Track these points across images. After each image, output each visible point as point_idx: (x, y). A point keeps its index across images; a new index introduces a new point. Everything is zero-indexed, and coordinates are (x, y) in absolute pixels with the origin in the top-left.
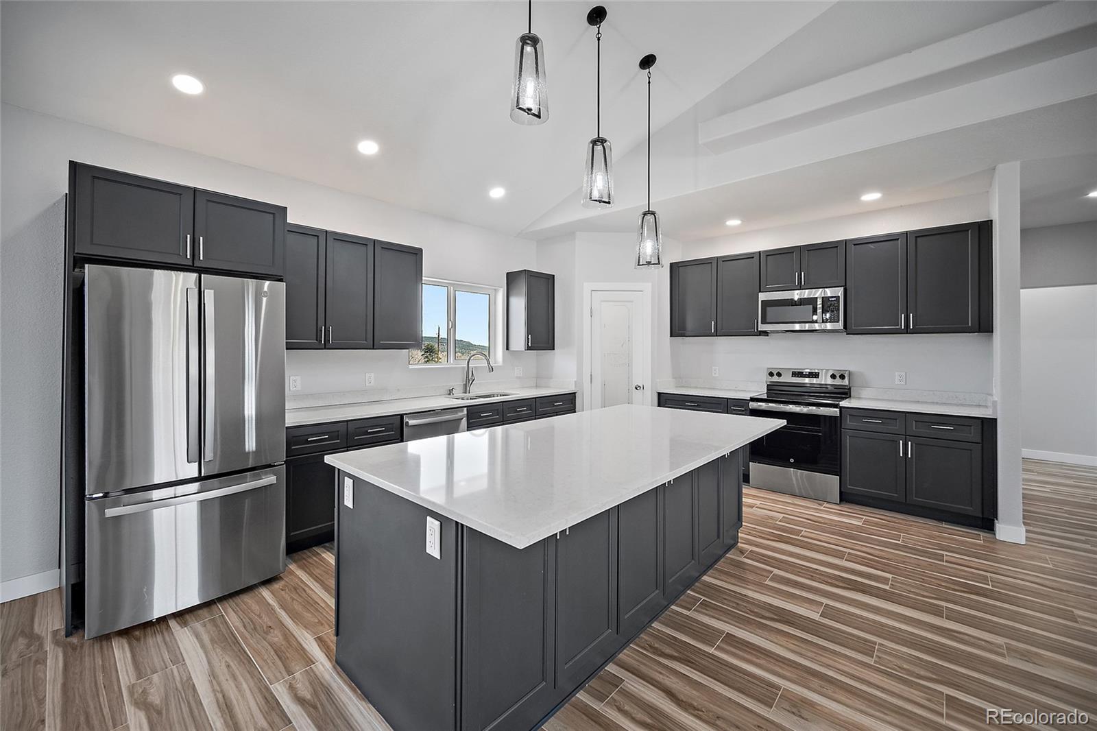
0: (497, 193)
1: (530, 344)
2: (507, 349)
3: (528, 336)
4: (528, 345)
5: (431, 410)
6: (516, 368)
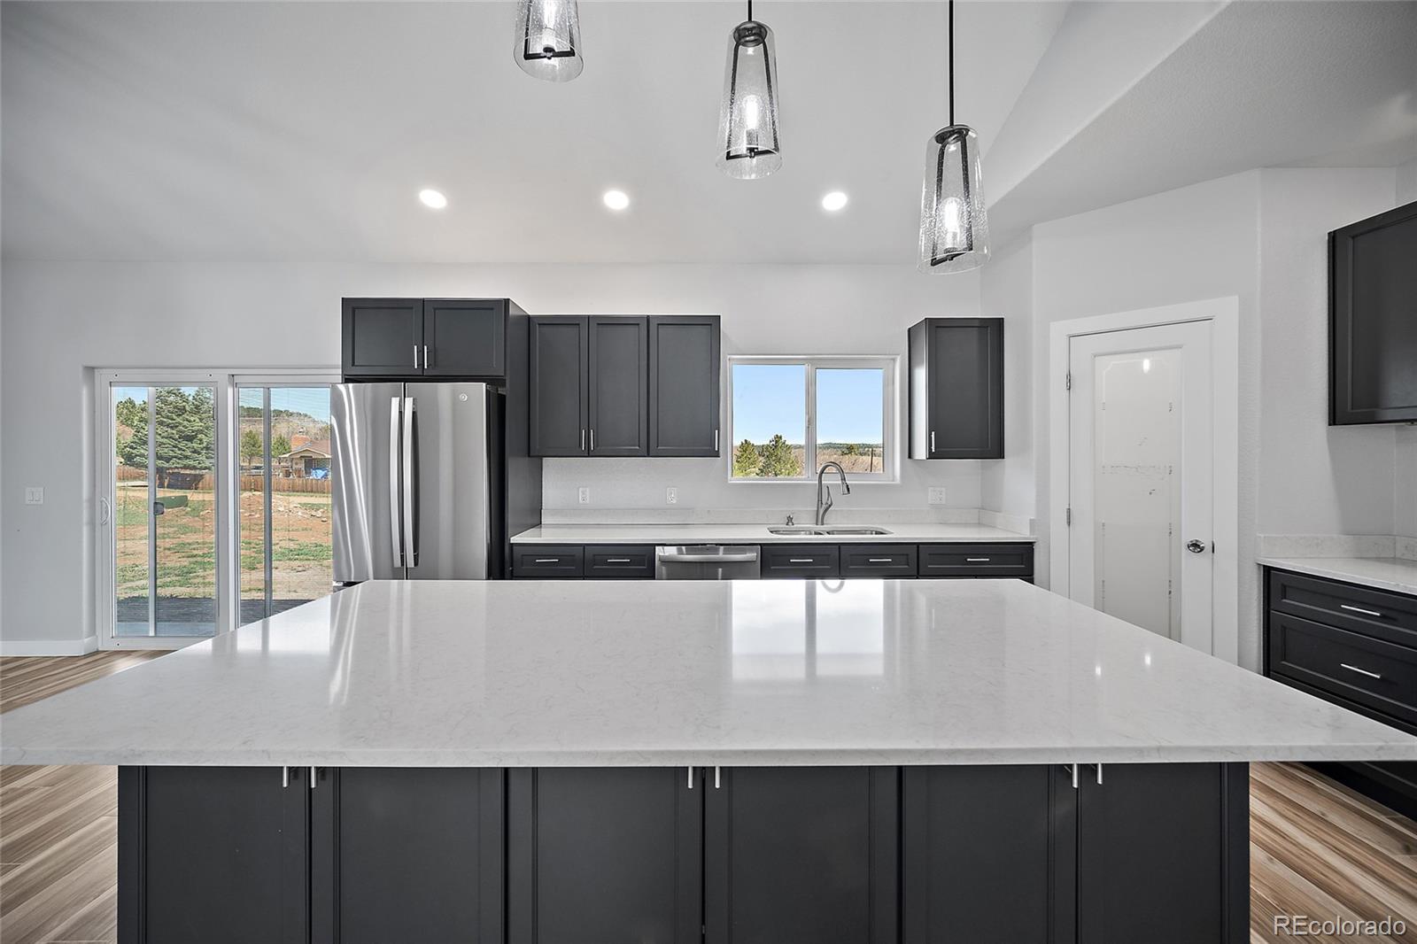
0: (835, 201)
1: (933, 448)
2: (910, 457)
3: (930, 435)
4: (930, 449)
5: (702, 544)
6: (930, 489)
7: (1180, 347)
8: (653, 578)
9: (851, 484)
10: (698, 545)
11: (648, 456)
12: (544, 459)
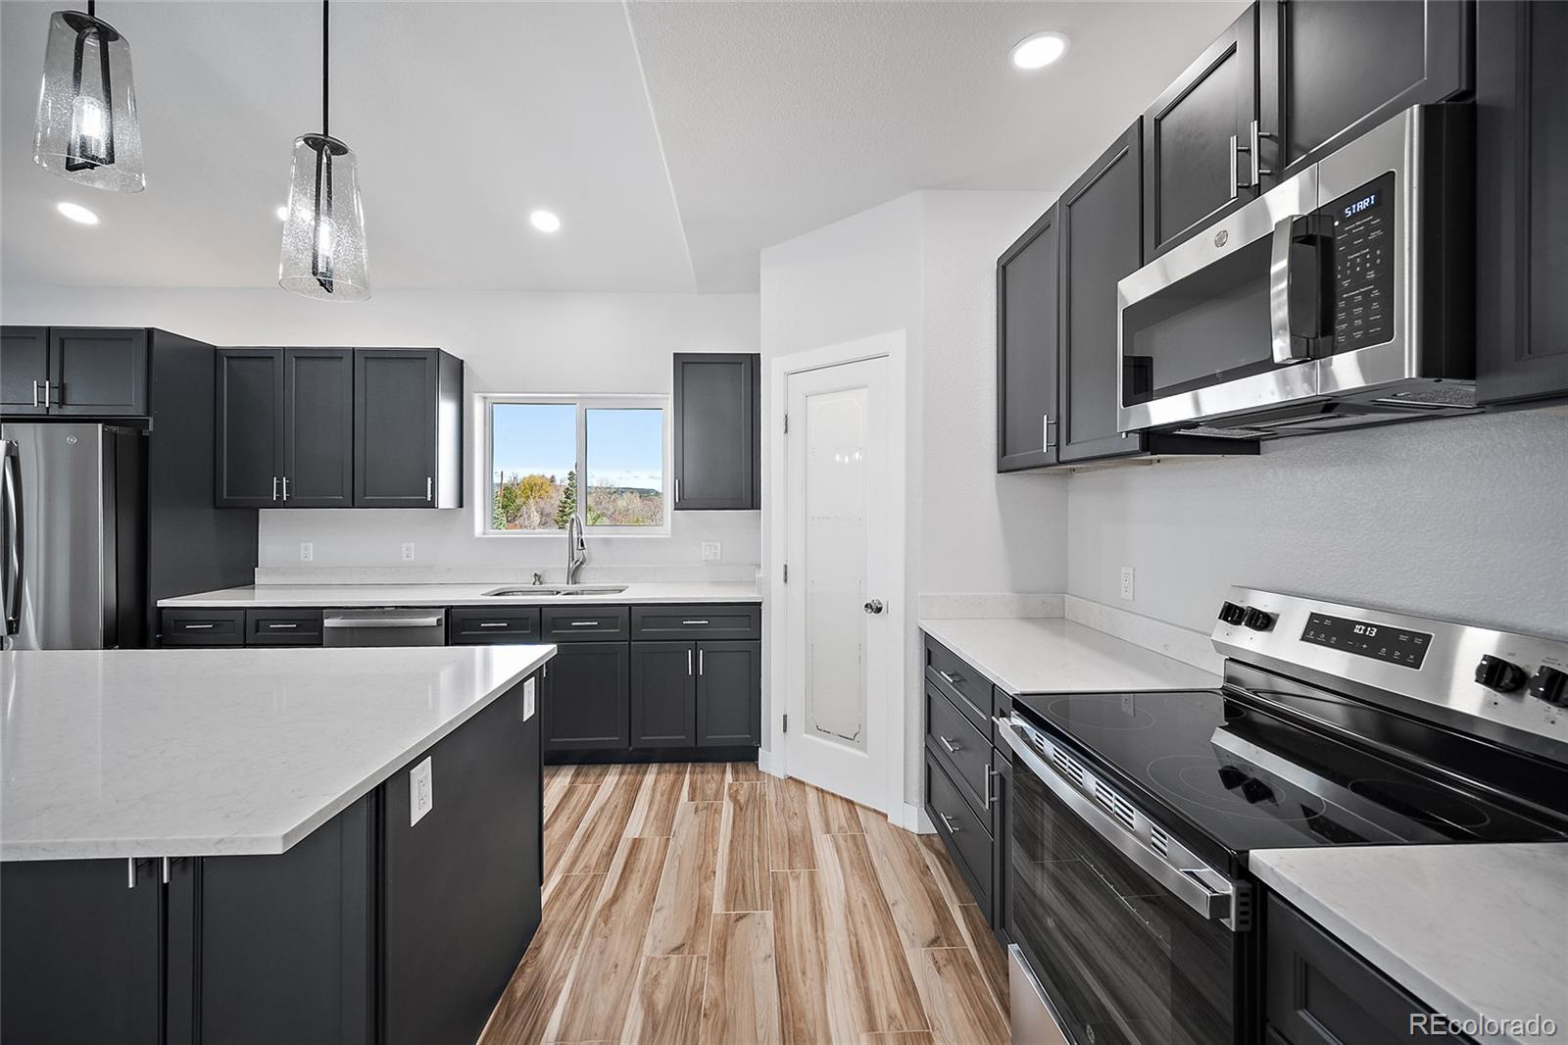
1: (678, 498)
4: (675, 499)
5: (379, 607)
6: (703, 543)
7: (865, 387)
8: (320, 645)
9: (587, 539)
10: (374, 607)
11: (353, 507)
12: (261, 511)
